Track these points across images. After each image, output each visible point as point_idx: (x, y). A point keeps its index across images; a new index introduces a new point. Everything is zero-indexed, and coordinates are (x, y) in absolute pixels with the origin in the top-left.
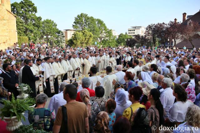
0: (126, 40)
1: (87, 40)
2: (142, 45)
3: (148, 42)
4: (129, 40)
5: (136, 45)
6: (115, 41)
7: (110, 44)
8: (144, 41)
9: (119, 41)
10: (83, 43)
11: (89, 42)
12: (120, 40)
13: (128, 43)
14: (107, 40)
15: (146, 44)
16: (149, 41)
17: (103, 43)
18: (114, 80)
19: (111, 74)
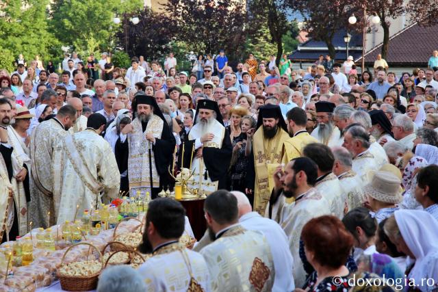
9: (67, 23)
18: (257, 264)
19: (239, 232)
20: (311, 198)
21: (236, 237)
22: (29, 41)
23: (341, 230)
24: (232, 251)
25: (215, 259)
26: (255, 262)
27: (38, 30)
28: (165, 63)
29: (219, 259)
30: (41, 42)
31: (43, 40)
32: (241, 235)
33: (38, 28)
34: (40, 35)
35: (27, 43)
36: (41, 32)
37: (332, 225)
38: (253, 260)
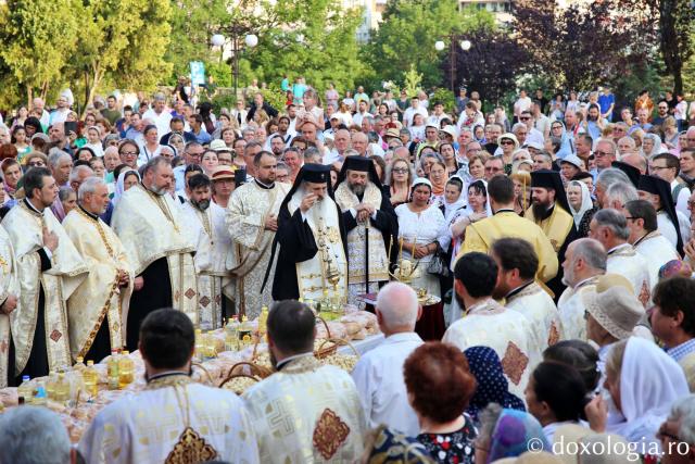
0: (440, 46)
1: (121, 43)
2: (572, 84)
3: (623, 61)
4: (466, 45)
5: (519, 82)
6: (352, 49)
7: (318, 76)
8: (586, 52)
9: (386, 48)
10: (88, 69)
11: (140, 65)
12: (393, 45)
13: (462, 71)
14: (290, 43)
15: (608, 71)
16: (628, 51)
17: (254, 65)
18: (328, 417)
19: (307, 369)
20: (476, 313)
21: (302, 375)
22: (332, 75)
23: (459, 369)
24: (290, 399)
25: (263, 408)
26: (324, 416)
27: (346, 59)
28: (516, 105)
29: (269, 409)
30: (349, 77)
31: (351, 73)
32: (309, 373)
33: (345, 56)
34: (348, 66)
35: (330, 78)
36: (351, 62)
37: (447, 361)
38: (322, 411)
